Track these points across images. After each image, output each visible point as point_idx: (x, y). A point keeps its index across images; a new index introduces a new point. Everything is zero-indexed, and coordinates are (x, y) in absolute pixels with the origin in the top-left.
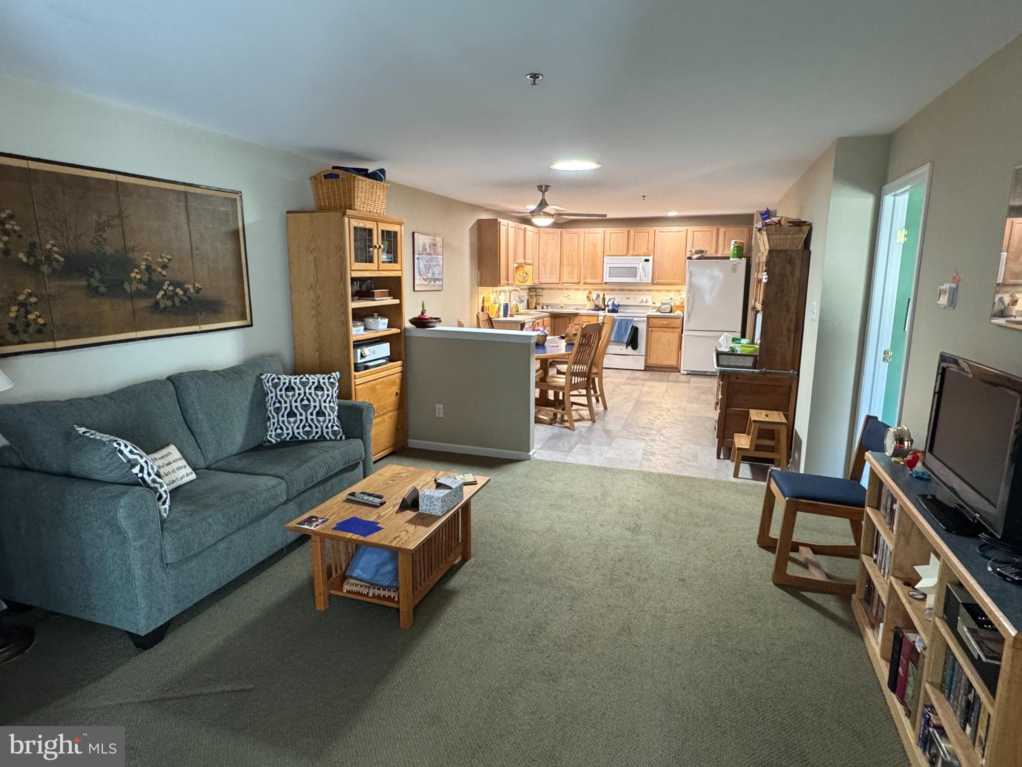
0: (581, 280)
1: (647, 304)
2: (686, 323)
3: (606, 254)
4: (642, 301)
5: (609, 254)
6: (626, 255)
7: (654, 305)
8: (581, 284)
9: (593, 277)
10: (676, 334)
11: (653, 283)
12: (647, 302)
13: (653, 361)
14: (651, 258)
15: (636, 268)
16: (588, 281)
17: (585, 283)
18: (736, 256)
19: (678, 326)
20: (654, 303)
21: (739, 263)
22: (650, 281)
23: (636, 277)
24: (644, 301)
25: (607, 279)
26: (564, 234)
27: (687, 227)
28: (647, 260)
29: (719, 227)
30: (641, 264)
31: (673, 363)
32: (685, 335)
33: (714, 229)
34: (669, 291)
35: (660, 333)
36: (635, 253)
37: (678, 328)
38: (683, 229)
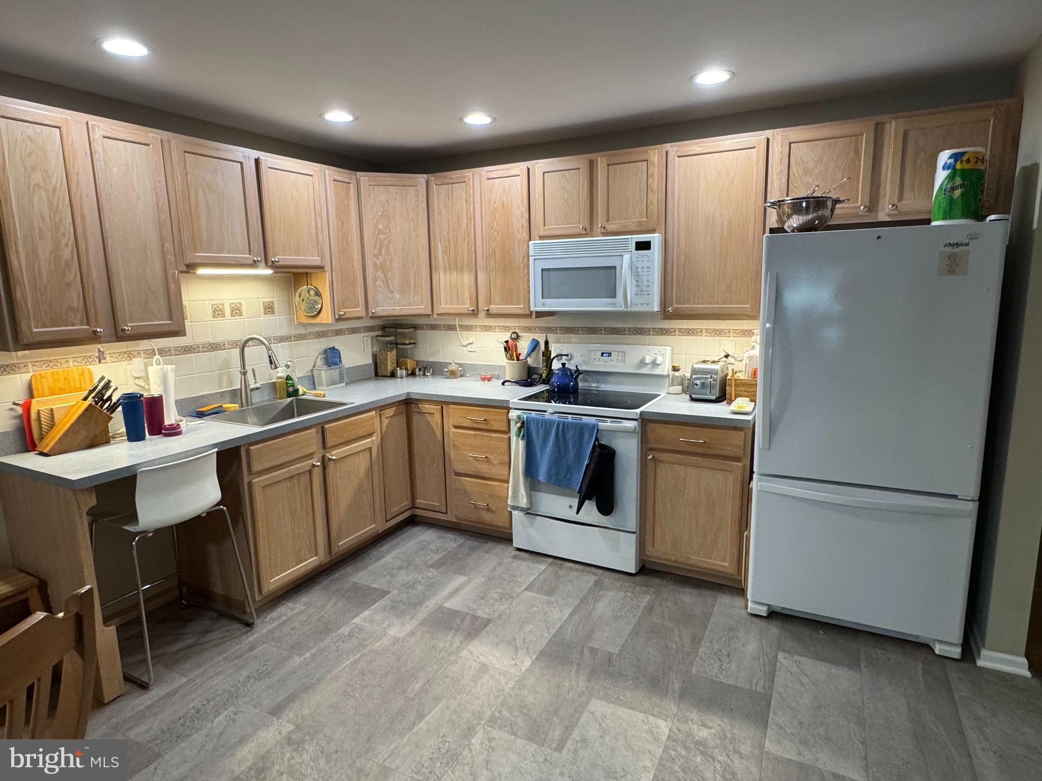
0: (481, 308)
1: (657, 371)
2: (761, 450)
3: (535, 233)
4: (642, 363)
5: (542, 233)
6: (588, 231)
7: (677, 374)
8: (482, 314)
9: (508, 298)
10: (730, 478)
11: (666, 314)
12: (654, 364)
13: (661, 551)
14: (655, 239)
15: (615, 268)
16: (494, 308)
17: (489, 314)
18: (958, 210)
19: (739, 452)
20: (675, 369)
21: (974, 237)
22: (656, 308)
23: (614, 296)
24: (648, 360)
25: (538, 304)
26: (434, 188)
27: (768, 133)
28: (643, 246)
29: (880, 119)
30: (627, 257)
31: (724, 564)
32: (760, 492)
33: (863, 129)
34: (718, 333)
35: (681, 470)
36: (611, 227)
37: (738, 459)
38: (754, 138)
